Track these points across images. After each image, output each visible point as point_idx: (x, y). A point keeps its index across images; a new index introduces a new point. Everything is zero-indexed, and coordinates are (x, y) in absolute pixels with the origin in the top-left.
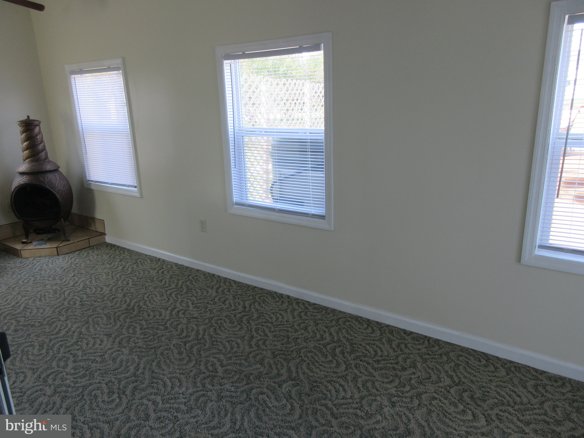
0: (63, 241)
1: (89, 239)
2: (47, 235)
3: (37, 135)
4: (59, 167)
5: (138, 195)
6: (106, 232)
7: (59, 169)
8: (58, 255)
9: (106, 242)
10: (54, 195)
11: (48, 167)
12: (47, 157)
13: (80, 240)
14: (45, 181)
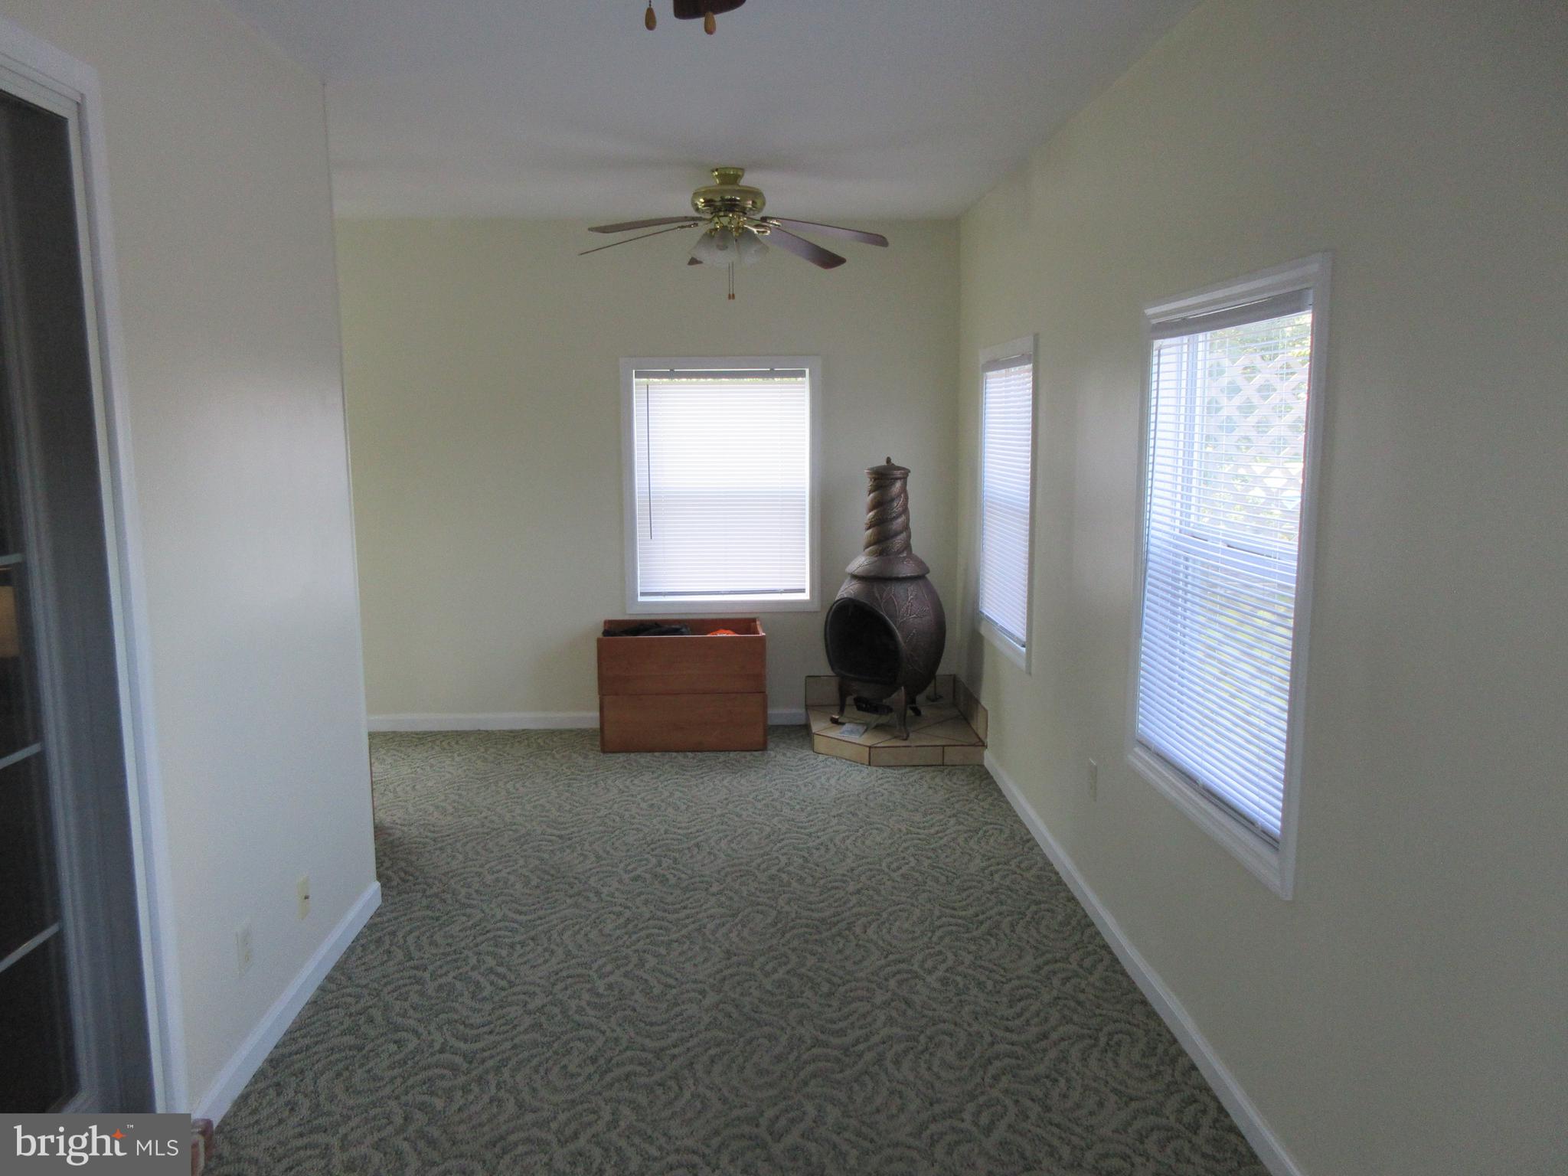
0: (895, 737)
1: (944, 746)
2: (875, 716)
3: (892, 500)
4: (928, 572)
5: (1023, 664)
6: (988, 740)
7: (927, 576)
8: (870, 765)
9: (982, 766)
10: (889, 633)
11: (906, 569)
12: (907, 546)
13: (925, 744)
14: (881, 598)
